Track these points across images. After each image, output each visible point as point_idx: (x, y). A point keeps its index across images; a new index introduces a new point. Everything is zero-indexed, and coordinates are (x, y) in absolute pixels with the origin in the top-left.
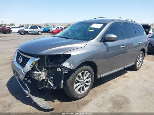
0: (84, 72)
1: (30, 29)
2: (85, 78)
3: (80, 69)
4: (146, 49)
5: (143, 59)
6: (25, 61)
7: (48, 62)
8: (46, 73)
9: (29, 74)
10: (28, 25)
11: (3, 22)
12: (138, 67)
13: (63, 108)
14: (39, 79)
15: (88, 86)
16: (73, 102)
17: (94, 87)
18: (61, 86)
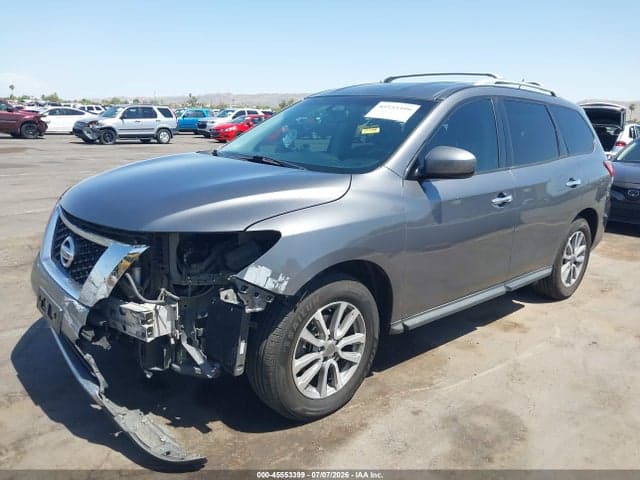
0: (338, 306)
1: (122, 118)
2: (339, 333)
3: (316, 292)
4: (601, 208)
5: (587, 253)
6: (88, 256)
7: (182, 262)
8: (175, 308)
9: (102, 315)
10: (115, 101)
11: (12, 87)
12: (568, 285)
13: (244, 460)
14: (144, 335)
15: (351, 364)
16: (288, 431)
17: (379, 370)
18: (238, 364)
